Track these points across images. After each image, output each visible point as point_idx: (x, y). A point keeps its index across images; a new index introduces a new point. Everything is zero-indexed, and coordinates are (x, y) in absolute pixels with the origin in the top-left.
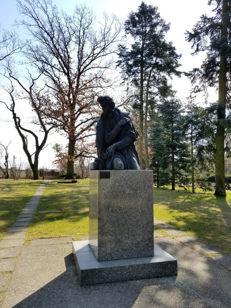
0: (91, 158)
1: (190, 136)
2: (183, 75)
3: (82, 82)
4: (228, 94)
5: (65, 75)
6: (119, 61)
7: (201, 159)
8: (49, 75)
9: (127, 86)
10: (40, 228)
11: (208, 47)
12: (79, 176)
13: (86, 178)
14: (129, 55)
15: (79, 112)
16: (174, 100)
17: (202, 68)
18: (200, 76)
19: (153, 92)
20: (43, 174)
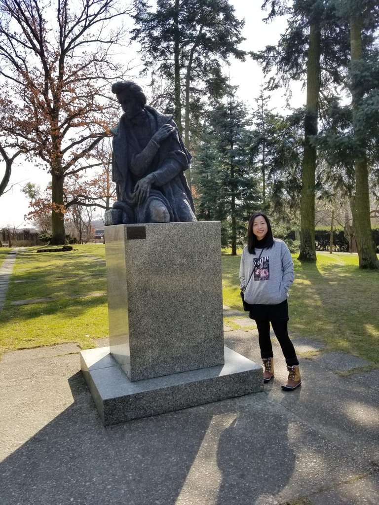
0: (93, 207)
1: (260, 164)
2: (248, 57)
3: (68, 68)
4: (322, 93)
5: (36, 54)
6: (134, 30)
7: (279, 204)
8: (6, 54)
9: (152, 77)
10: (16, 332)
11: (290, 8)
12: (75, 239)
13: (86, 242)
14: (154, 20)
15: (67, 125)
16: (234, 102)
17: (280, 45)
18: (277, 60)
19: (197, 88)
20: (9, 237)
